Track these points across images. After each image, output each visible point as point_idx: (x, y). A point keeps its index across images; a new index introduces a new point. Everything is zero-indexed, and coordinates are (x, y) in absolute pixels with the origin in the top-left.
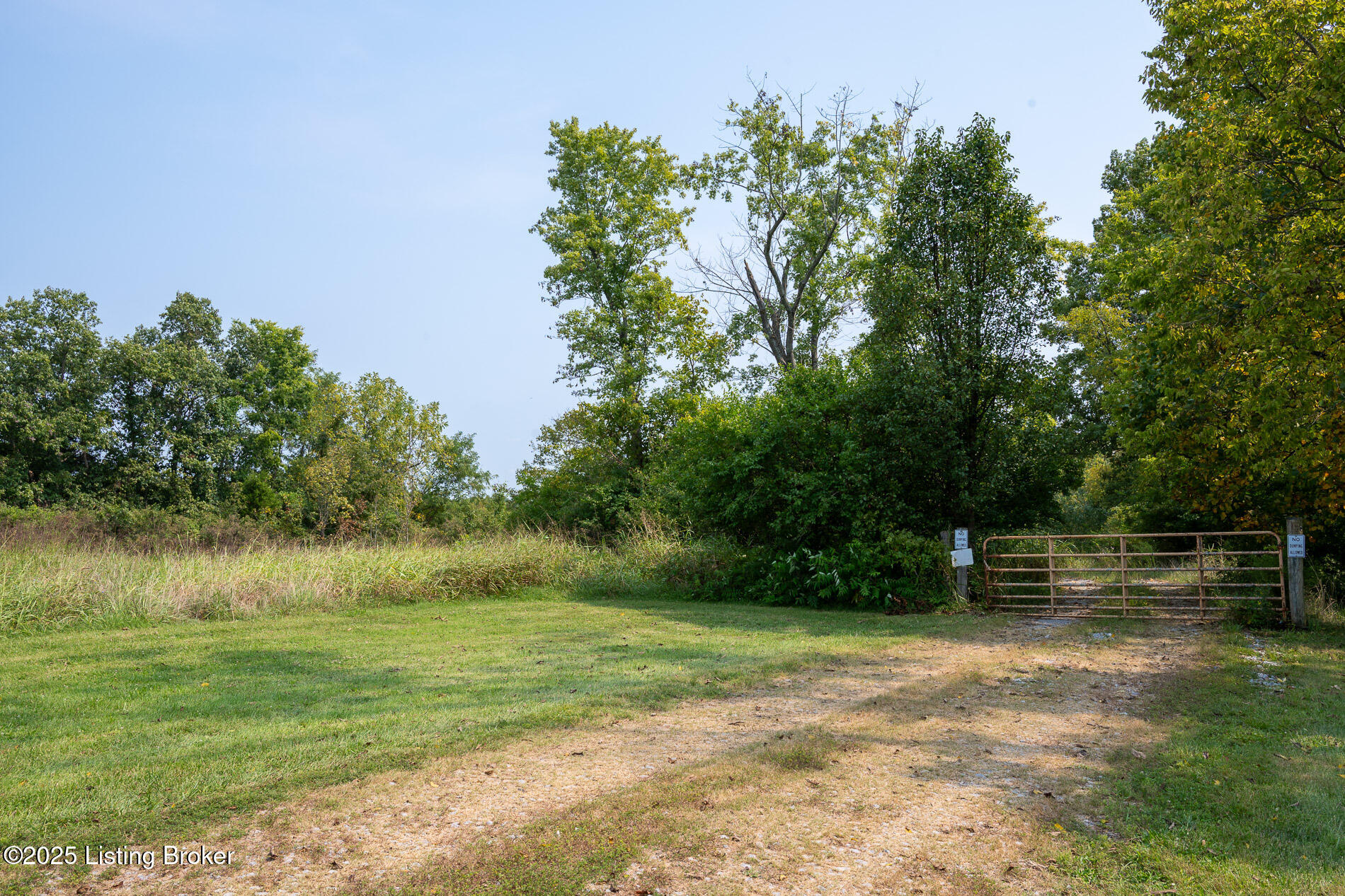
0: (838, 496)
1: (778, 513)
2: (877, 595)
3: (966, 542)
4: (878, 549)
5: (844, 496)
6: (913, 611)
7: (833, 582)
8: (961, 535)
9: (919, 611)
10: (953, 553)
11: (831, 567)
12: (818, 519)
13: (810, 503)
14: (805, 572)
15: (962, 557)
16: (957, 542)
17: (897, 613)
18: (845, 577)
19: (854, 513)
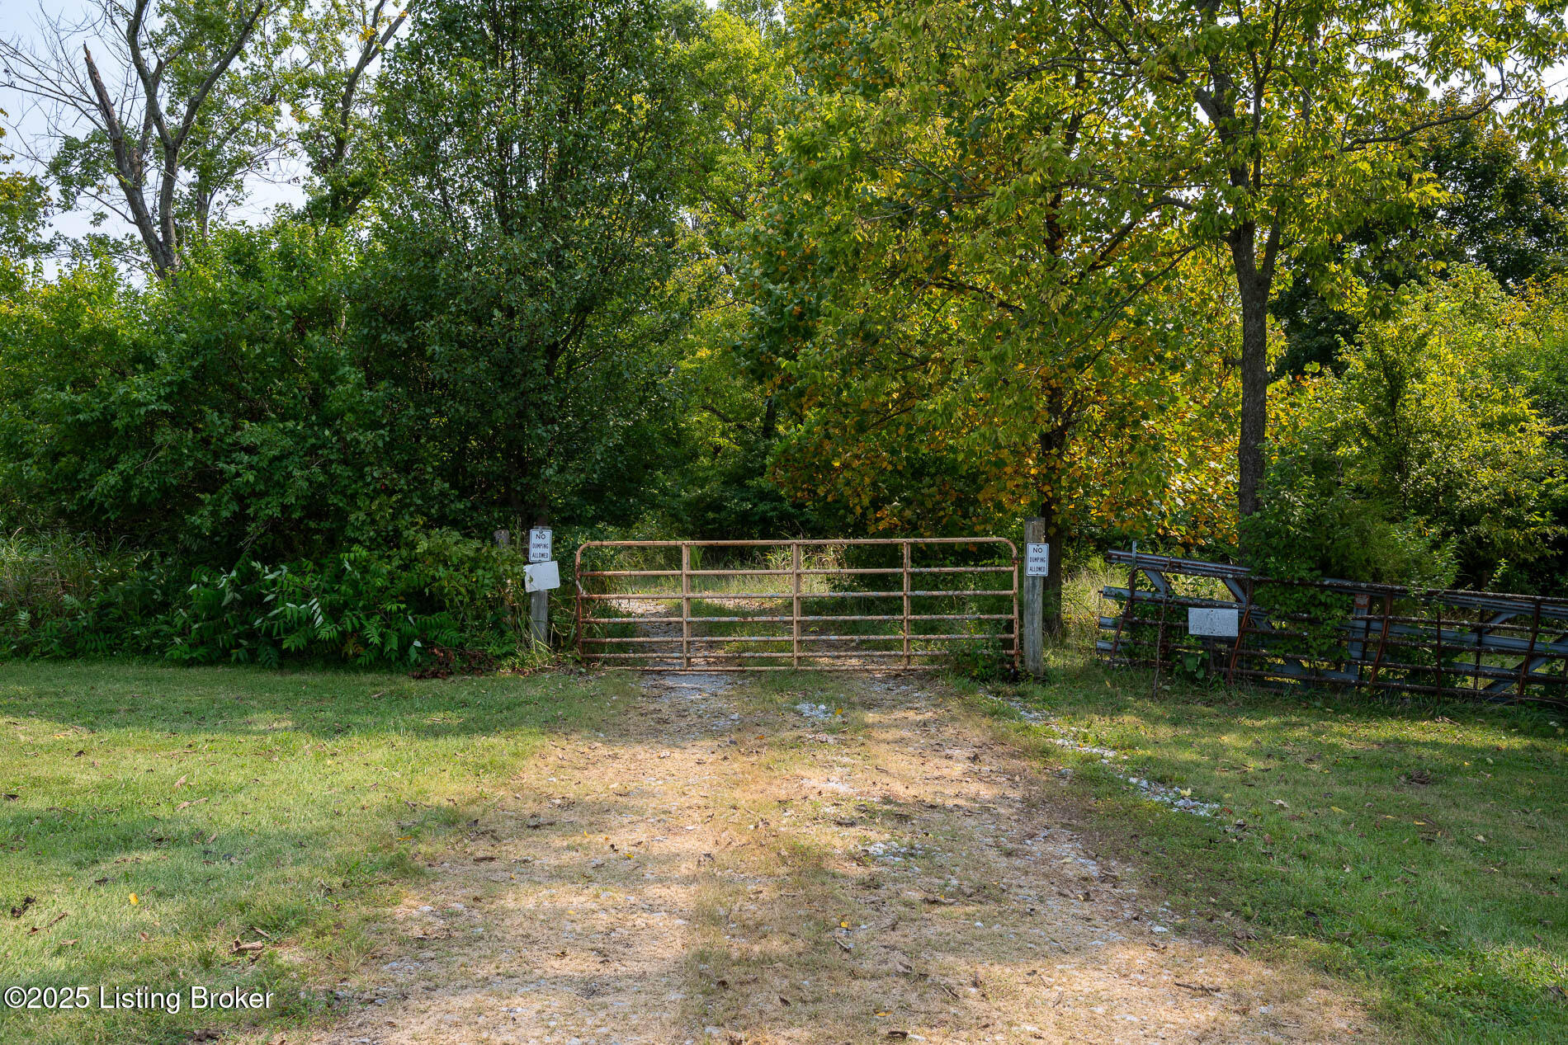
0: (324, 467)
1: (206, 497)
2: (394, 643)
3: (548, 551)
4: (396, 562)
5: (336, 468)
6: (463, 671)
7: (310, 620)
8: (541, 540)
9: (472, 670)
10: (527, 568)
11: (306, 596)
12: (285, 508)
13: (272, 478)
14: (254, 602)
15: (543, 575)
16: (533, 551)
17: (435, 675)
18: (334, 613)
19: (353, 497)
